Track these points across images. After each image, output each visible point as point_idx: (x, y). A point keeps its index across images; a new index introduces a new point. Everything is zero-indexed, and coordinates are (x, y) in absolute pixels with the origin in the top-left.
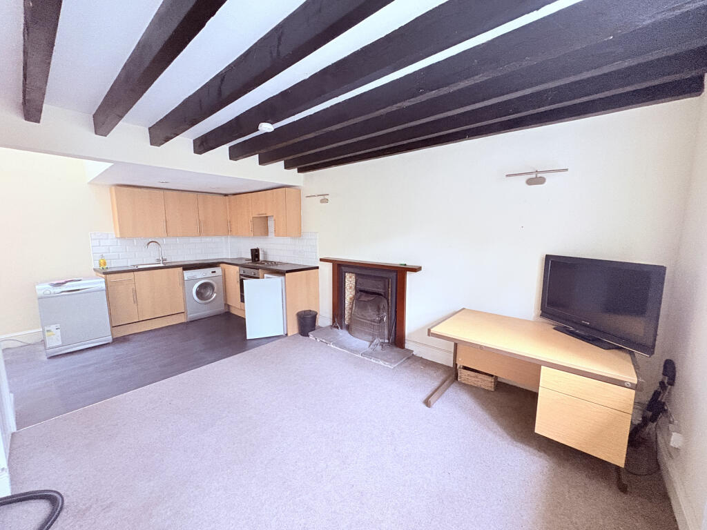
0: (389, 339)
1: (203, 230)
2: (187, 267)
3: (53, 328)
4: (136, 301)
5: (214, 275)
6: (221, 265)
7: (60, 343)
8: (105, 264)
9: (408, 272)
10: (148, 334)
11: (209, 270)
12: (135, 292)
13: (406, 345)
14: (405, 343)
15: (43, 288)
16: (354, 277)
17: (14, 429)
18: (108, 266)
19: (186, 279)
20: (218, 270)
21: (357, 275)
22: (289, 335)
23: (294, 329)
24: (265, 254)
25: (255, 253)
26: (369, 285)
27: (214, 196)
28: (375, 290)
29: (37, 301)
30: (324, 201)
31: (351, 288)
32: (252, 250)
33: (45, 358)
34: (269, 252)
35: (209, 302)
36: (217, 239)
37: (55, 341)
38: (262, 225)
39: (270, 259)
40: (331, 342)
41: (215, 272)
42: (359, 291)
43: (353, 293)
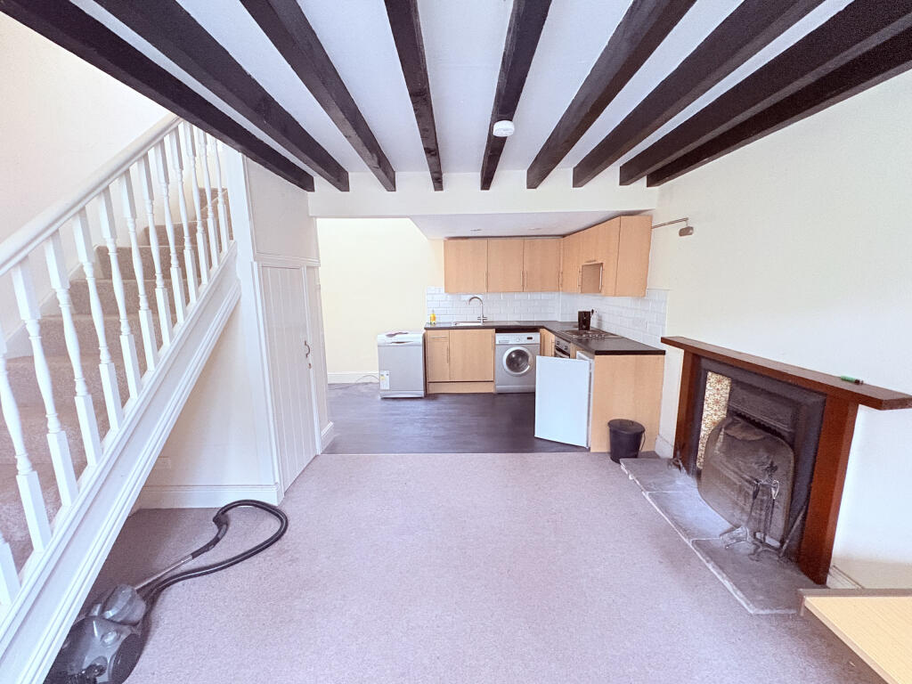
0: (782, 542)
1: (527, 284)
2: (500, 330)
3: (385, 373)
4: (449, 361)
5: (530, 341)
6: (541, 330)
7: (388, 388)
8: (434, 318)
9: (861, 407)
10: (455, 397)
11: (525, 335)
12: (449, 350)
13: (829, 579)
14: (827, 571)
15: (383, 338)
16: (726, 382)
17: (319, 452)
18: (437, 320)
19: (497, 343)
20: (536, 337)
21: (735, 383)
22: (592, 451)
23: (602, 445)
24: (600, 320)
25: (585, 318)
26: (757, 408)
27: (546, 239)
28: (771, 423)
29: (377, 348)
30: (685, 232)
31: (717, 402)
32: (580, 313)
33: (379, 398)
34: (606, 318)
35: (523, 375)
36: (544, 296)
37: (385, 385)
38: (593, 276)
39: (605, 328)
40: (647, 490)
41: (531, 338)
42: (735, 415)
43: (722, 414)
